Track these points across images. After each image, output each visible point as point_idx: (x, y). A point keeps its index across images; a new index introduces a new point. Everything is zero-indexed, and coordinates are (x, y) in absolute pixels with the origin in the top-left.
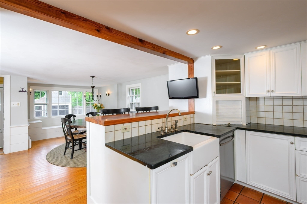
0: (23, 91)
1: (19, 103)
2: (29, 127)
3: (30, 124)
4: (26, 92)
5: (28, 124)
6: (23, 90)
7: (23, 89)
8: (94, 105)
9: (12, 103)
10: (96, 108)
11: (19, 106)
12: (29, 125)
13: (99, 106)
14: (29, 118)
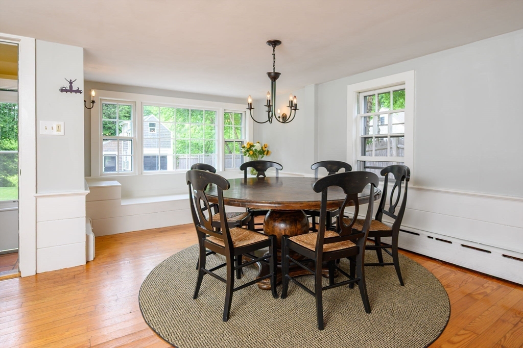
0: (71, 90)
1: (62, 123)
2: (88, 196)
3: (90, 188)
4: (80, 92)
5: (86, 189)
6: (71, 87)
7: (71, 83)
8: (245, 145)
9: (41, 123)
10: (251, 152)
11: (62, 133)
12: (89, 192)
13: (258, 150)
14: (88, 172)
